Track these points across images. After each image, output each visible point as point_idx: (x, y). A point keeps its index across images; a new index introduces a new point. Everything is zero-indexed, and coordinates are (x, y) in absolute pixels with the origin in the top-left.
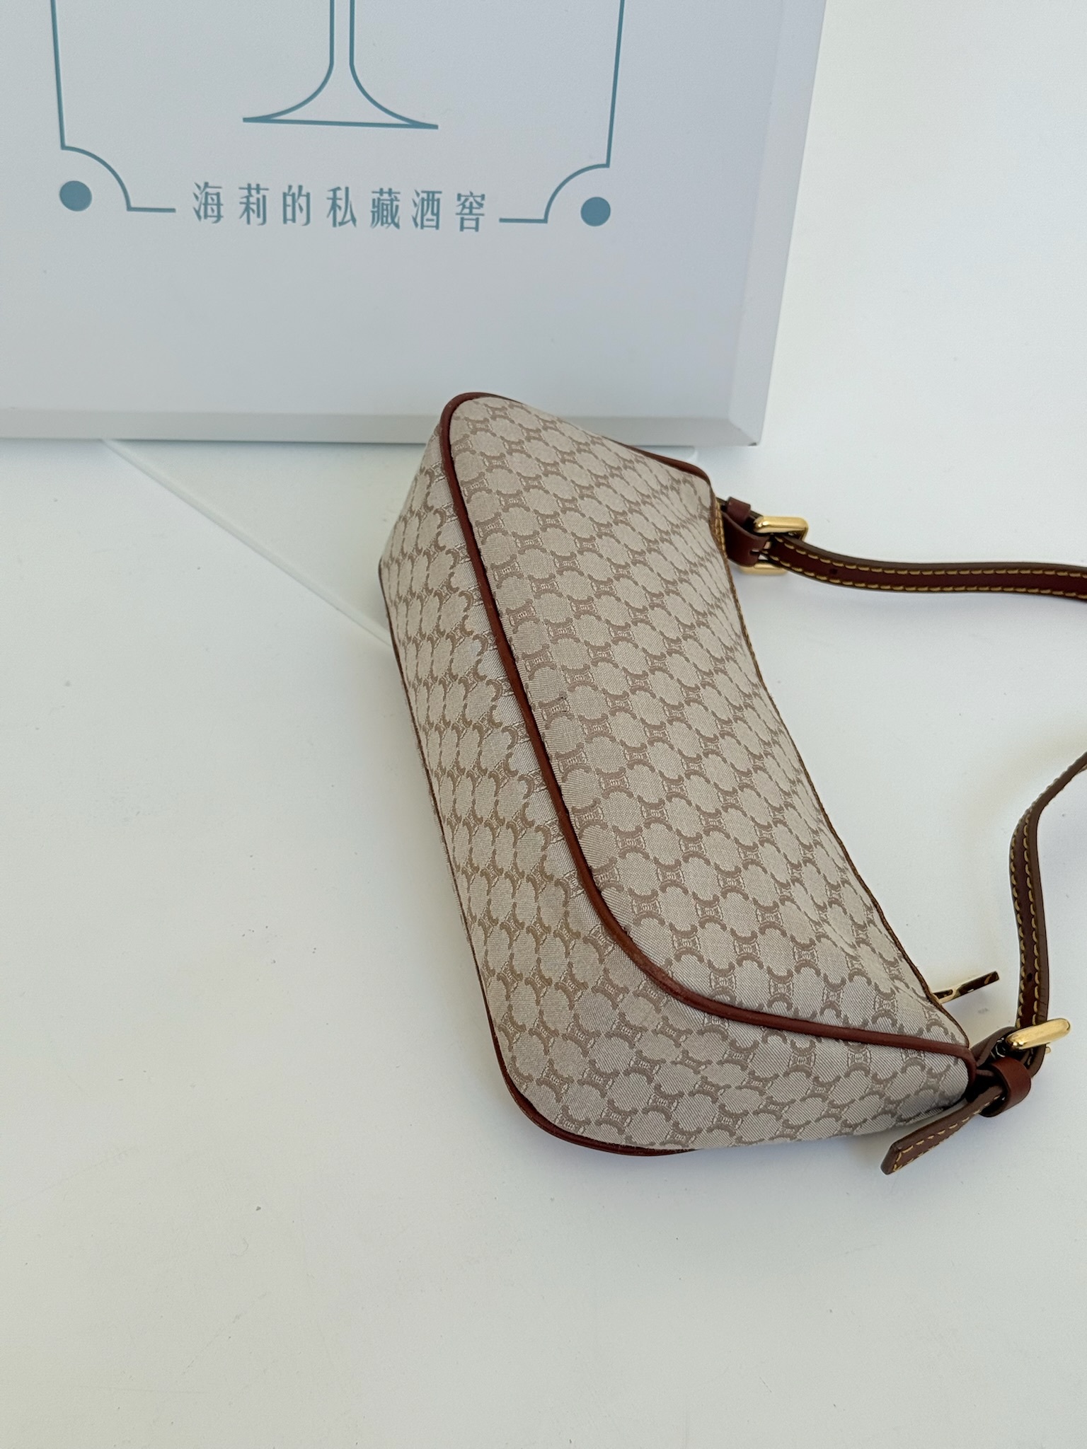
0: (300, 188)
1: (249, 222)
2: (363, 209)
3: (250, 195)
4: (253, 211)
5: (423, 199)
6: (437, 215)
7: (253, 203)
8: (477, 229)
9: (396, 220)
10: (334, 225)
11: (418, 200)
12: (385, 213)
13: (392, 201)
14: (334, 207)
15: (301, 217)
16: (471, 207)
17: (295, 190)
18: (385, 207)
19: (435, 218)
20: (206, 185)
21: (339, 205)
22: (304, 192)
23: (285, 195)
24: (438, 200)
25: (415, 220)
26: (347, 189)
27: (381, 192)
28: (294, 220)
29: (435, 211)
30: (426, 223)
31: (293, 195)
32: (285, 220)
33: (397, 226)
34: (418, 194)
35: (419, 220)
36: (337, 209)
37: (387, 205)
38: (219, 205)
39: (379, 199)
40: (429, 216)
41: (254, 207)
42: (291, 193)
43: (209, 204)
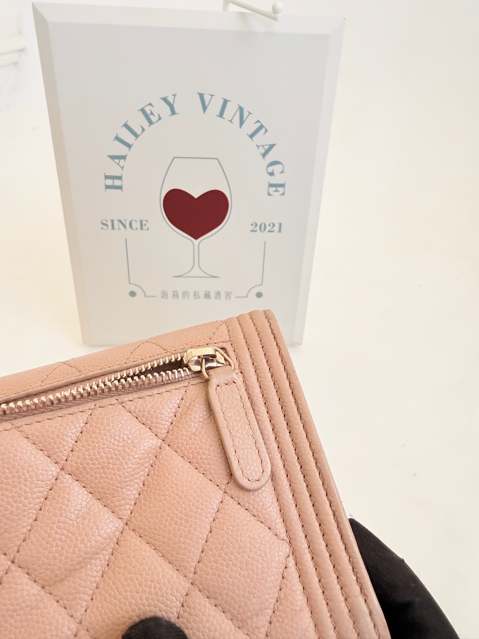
0: (187, 291)
1: (174, 298)
2: (202, 295)
3: (174, 293)
5: (217, 293)
6: (220, 296)
8: (230, 299)
10: (195, 298)
13: (209, 294)
14: (195, 295)
15: (187, 297)
16: (228, 295)
17: (185, 291)
20: (164, 291)
21: (196, 295)
22: (188, 291)
23: (183, 293)
24: (220, 293)
25: (215, 298)
26: (198, 291)
27: (206, 291)
28: (185, 298)
30: (217, 298)
31: (185, 293)
32: (183, 298)
33: (210, 298)
34: (215, 292)
38: (167, 294)
39: (206, 293)
41: (176, 295)
43: (164, 295)
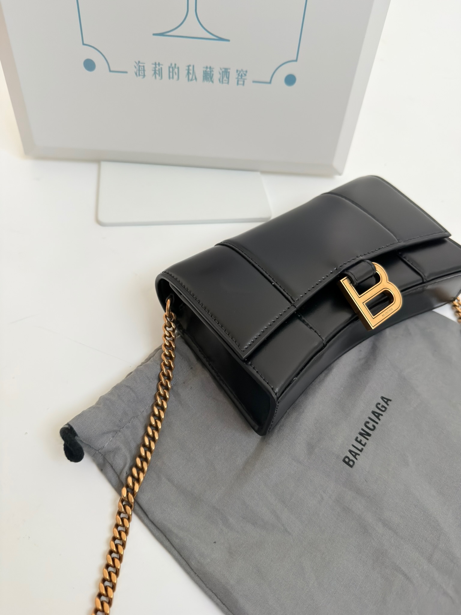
0: (175, 65)
1: (155, 78)
2: (199, 74)
3: (156, 67)
4: (157, 74)
5: (223, 72)
6: (228, 78)
7: (157, 71)
8: (243, 84)
9: (212, 80)
10: (189, 79)
11: (221, 72)
12: (208, 76)
13: (211, 72)
14: (188, 73)
15: (176, 77)
16: (242, 75)
17: (173, 65)
18: (208, 74)
19: (227, 79)
20: (139, 62)
21: (190, 72)
22: (177, 67)
23: (169, 67)
24: (229, 72)
25: (220, 80)
26: (193, 66)
27: (207, 68)
28: (173, 78)
29: (228, 76)
30: (224, 82)
31: (173, 68)
32: (170, 78)
33: (213, 82)
34: (221, 69)
35: (221, 80)
36: (190, 74)
37: (209, 73)
38: (144, 70)
39: (206, 71)
40: (225, 78)
41: (157, 72)
42: (172, 67)
43: (140, 70)
